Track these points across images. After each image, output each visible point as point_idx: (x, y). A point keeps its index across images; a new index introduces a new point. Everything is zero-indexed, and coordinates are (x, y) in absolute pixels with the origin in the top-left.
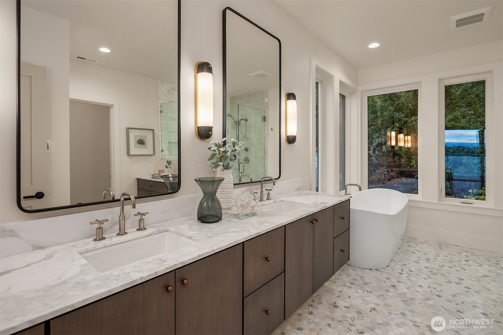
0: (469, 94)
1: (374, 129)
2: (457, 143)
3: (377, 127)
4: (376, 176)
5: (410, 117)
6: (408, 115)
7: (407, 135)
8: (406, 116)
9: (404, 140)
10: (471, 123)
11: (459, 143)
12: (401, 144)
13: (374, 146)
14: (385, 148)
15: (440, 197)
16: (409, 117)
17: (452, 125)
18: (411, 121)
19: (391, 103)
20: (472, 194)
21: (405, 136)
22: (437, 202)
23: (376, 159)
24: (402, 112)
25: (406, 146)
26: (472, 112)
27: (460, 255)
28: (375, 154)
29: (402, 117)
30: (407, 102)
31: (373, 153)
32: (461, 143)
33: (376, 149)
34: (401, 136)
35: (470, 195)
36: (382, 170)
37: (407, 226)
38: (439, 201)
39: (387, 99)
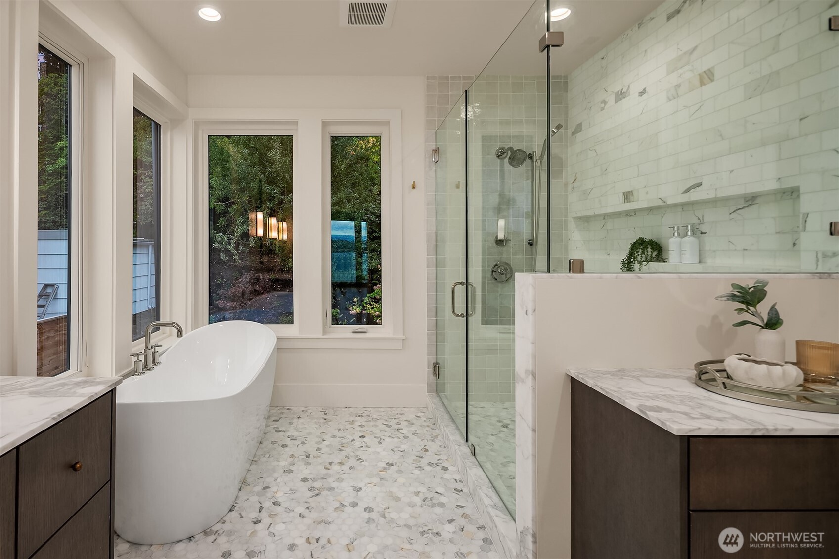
0: (354, 171)
1: (237, 210)
2: (341, 236)
3: (242, 207)
4: (239, 287)
5: (288, 195)
6: (284, 191)
7: (283, 220)
8: (282, 193)
9: (277, 228)
10: (356, 210)
11: (343, 236)
12: (273, 234)
13: (236, 237)
14: (253, 241)
15: (325, 324)
16: (286, 194)
17: (337, 210)
18: (288, 201)
19: (262, 170)
20: (357, 303)
21: (278, 222)
22: (320, 336)
23: (241, 259)
24: (276, 186)
25: (281, 238)
26: (356, 195)
27: (353, 426)
28: (239, 250)
29: (276, 193)
30: (284, 171)
31: (235, 249)
32: (345, 236)
33: (240, 242)
34: (273, 221)
35: (355, 305)
36: (248, 276)
37: (275, 387)
38: (324, 332)
39: (255, 163)
